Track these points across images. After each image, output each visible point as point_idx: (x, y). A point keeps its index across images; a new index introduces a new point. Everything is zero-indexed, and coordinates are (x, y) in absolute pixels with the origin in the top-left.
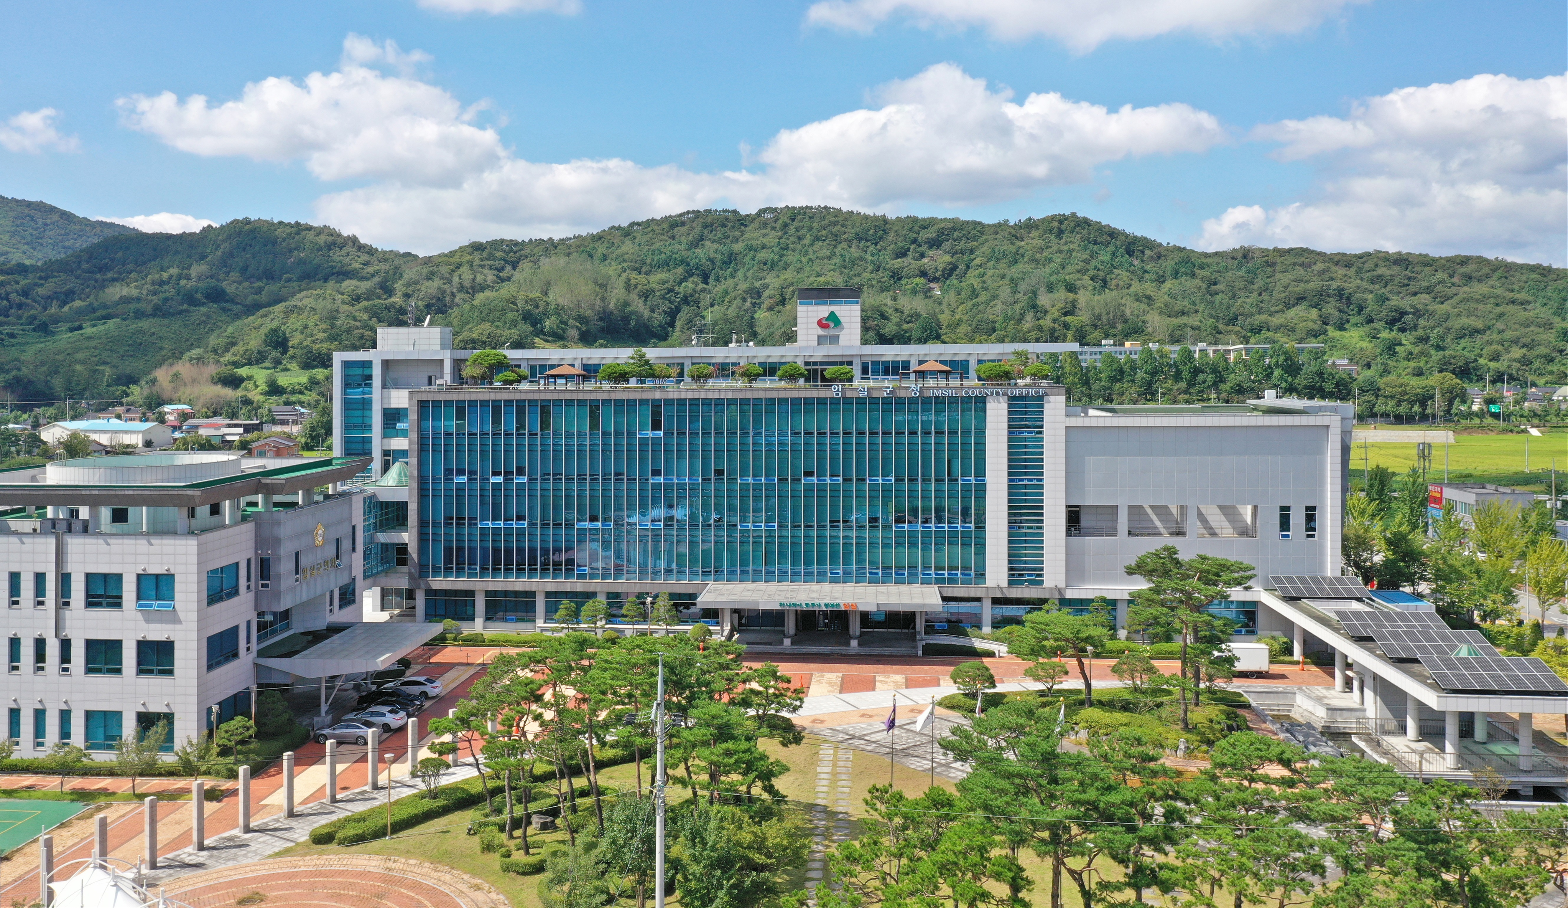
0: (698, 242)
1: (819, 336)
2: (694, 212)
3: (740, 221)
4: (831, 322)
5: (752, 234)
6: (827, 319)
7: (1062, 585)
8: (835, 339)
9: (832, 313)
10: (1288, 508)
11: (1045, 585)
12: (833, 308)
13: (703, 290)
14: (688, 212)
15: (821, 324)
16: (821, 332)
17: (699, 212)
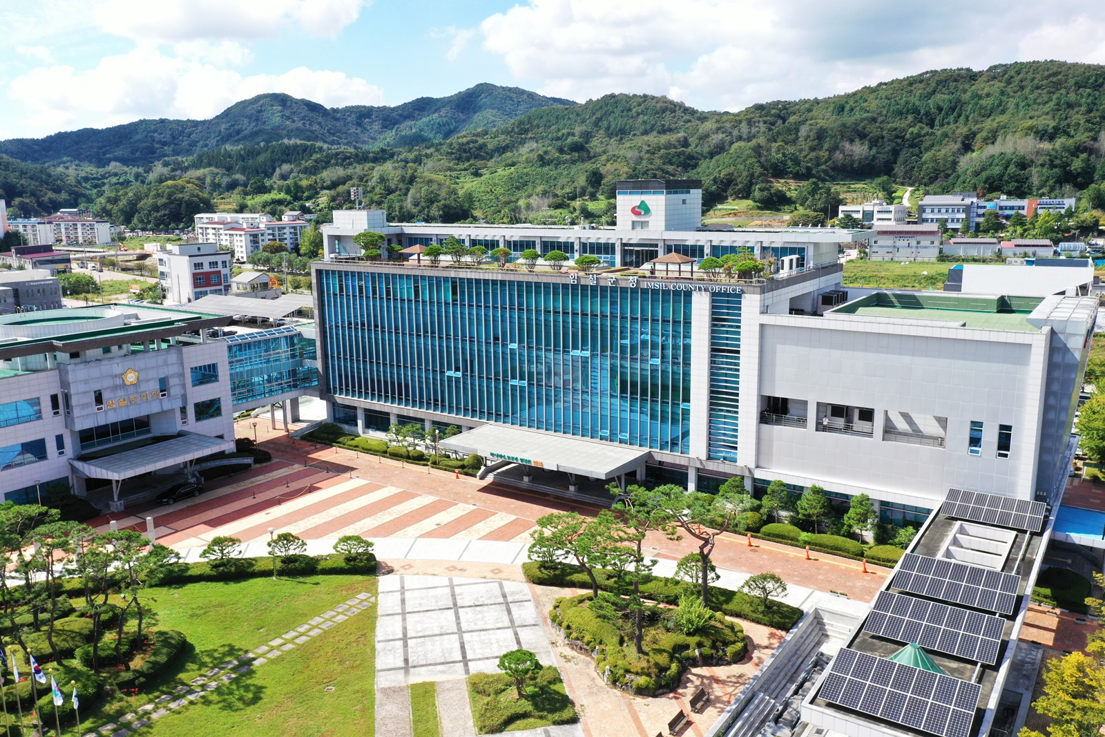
0: (929, 96)
1: (633, 222)
2: (932, 71)
3: (971, 76)
4: (641, 210)
5: (980, 87)
6: (639, 207)
7: (752, 466)
8: (644, 224)
9: (643, 202)
10: (980, 424)
11: (738, 464)
12: (645, 198)
13: (927, 134)
14: (927, 73)
15: (635, 211)
16: (635, 218)
17: (936, 71)
